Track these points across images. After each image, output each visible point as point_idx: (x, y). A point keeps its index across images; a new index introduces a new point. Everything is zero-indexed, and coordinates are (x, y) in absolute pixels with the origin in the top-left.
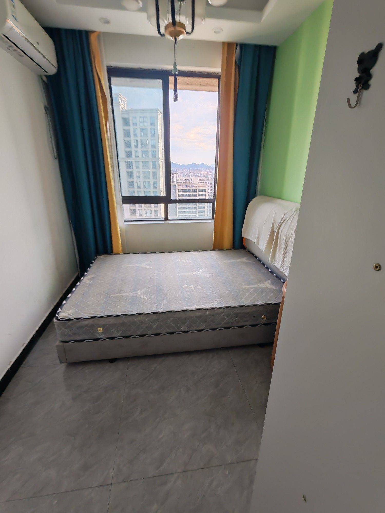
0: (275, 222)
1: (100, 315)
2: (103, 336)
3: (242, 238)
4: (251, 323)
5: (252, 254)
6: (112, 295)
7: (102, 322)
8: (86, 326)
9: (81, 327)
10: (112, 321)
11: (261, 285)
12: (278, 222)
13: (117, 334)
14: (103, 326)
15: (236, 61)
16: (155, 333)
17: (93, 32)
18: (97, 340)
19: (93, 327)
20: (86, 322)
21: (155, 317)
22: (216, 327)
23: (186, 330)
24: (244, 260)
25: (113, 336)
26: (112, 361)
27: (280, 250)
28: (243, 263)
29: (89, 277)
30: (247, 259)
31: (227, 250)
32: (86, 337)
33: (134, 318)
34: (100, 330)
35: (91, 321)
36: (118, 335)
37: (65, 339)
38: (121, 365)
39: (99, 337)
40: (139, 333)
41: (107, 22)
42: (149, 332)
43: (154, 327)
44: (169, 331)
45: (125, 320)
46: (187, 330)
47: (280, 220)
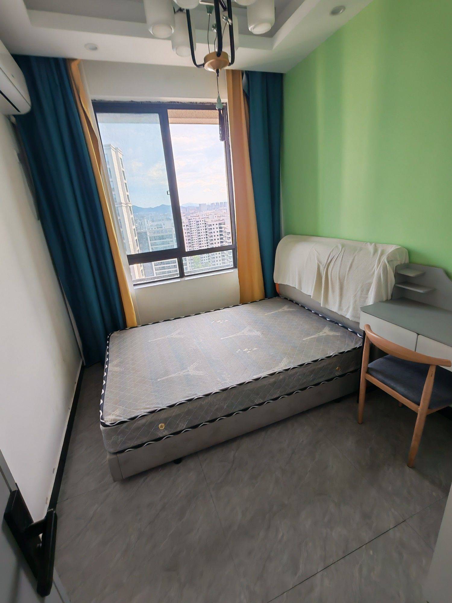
0: (320, 262)
1: (159, 407)
2: (166, 433)
3: (274, 285)
4: (327, 378)
5: (291, 301)
6: (158, 380)
7: (163, 415)
8: (144, 425)
9: (138, 428)
10: (176, 411)
11: (321, 334)
12: (324, 261)
13: (182, 426)
14: (165, 421)
15: (244, 91)
16: (226, 414)
17: (74, 60)
18: (161, 439)
19: (152, 425)
20: (143, 421)
21: (225, 394)
22: (291, 391)
23: (261, 402)
24: (286, 308)
25: (178, 429)
26: (178, 461)
27: (333, 292)
28: (286, 312)
29: (115, 362)
30: (289, 307)
31: (260, 300)
32: (145, 440)
33: (200, 401)
34: (162, 426)
35: (149, 418)
36: (184, 428)
37: (119, 449)
38: (191, 464)
39: (161, 436)
40: (208, 419)
41: (95, 48)
42: (219, 415)
43: (225, 407)
44: (242, 408)
45: (190, 406)
46: (261, 401)
47: (326, 260)
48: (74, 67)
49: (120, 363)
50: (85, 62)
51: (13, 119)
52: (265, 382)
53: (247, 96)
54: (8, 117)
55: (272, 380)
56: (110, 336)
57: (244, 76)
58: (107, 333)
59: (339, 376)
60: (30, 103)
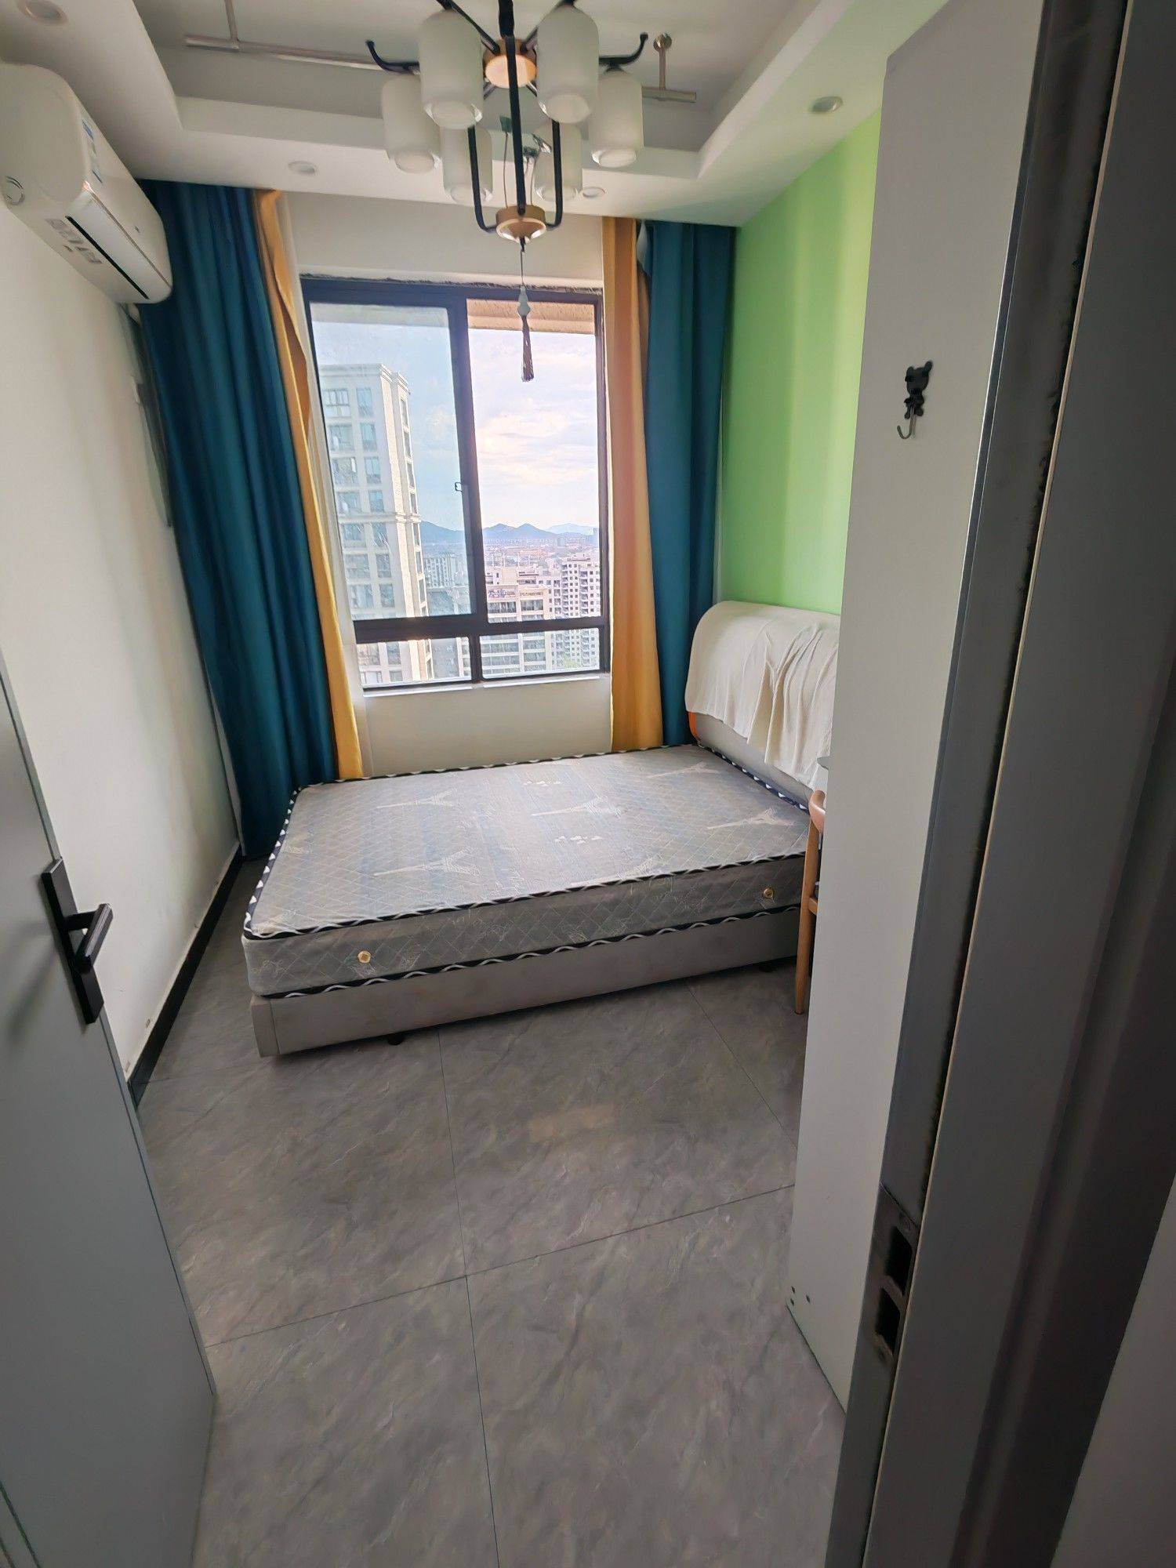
0: (771, 663)
1: (361, 917)
2: (372, 972)
3: (685, 715)
4: (738, 911)
5: (717, 755)
6: (376, 874)
7: (371, 934)
8: (328, 948)
9: (317, 953)
10: (395, 930)
11: (752, 821)
12: (779, 662)
13: (408, 964)
14: (372, 947)
15: (638, 265)
16: (505, 953)
18: (360, 982)
19: (345, 948)
20: (327, 939)
21: (502, 910)
22: (654, 927)
23: (582, 941)
24: (699, 768)
25: (399, 969)
26: (396, 1039)
27: (790, 729)
28: (698, 775)
29: (296, 839)
30: (707, 767)
31: (649, 749)
32: (327, 979)
33: (449, 917)
34: (364, 956)
35: (338, 937)
36: (410, 968)
37: (273, 989)
38: (422, 1047)
39: (363, 977)
40: (464, 958)
41: (311, 171)
42: (488, 953)
43: (502, 938)
44: (540, 947)
45: (426, 924)
46: (584, 939)
47: (784, 657)
48: (266, 206)
49: (309, 840)
50: (292, 195)
51: (135, 312)
52: (593, 898)
53: (647, 275)
54: (124, 308)
55: (609, 896)
56: (298, 792)
57: (643, 230)
58: (296, 785)
59: (771, 911)
60: (169, 279)
